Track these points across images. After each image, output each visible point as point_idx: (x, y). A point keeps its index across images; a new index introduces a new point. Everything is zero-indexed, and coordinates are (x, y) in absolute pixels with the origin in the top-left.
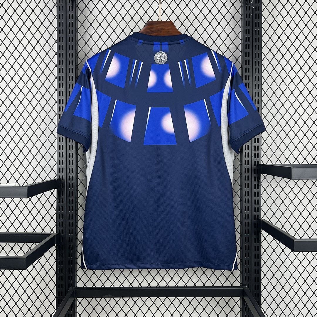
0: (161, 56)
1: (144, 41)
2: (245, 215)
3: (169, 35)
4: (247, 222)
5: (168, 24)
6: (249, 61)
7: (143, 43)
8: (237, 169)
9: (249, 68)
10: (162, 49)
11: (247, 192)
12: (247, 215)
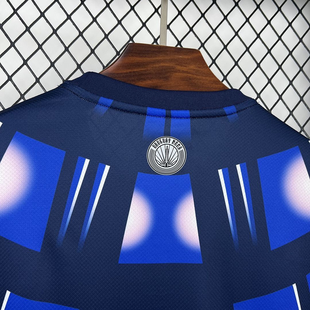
0: (167, 151)
1: (116, 102)
3: (192, 89)
5: (189, 57)
7: (112, 107)
10: (172, 129)
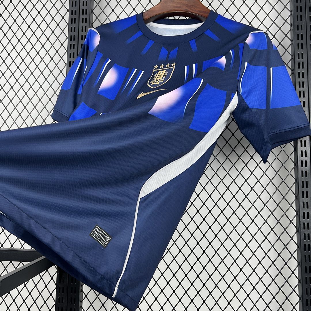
2: (305, 234)
4: (307, 244)
6: (302, 35)
8: (291, 173)
9: (302, 44)
11: (305, 204)
12: (307, 235)
